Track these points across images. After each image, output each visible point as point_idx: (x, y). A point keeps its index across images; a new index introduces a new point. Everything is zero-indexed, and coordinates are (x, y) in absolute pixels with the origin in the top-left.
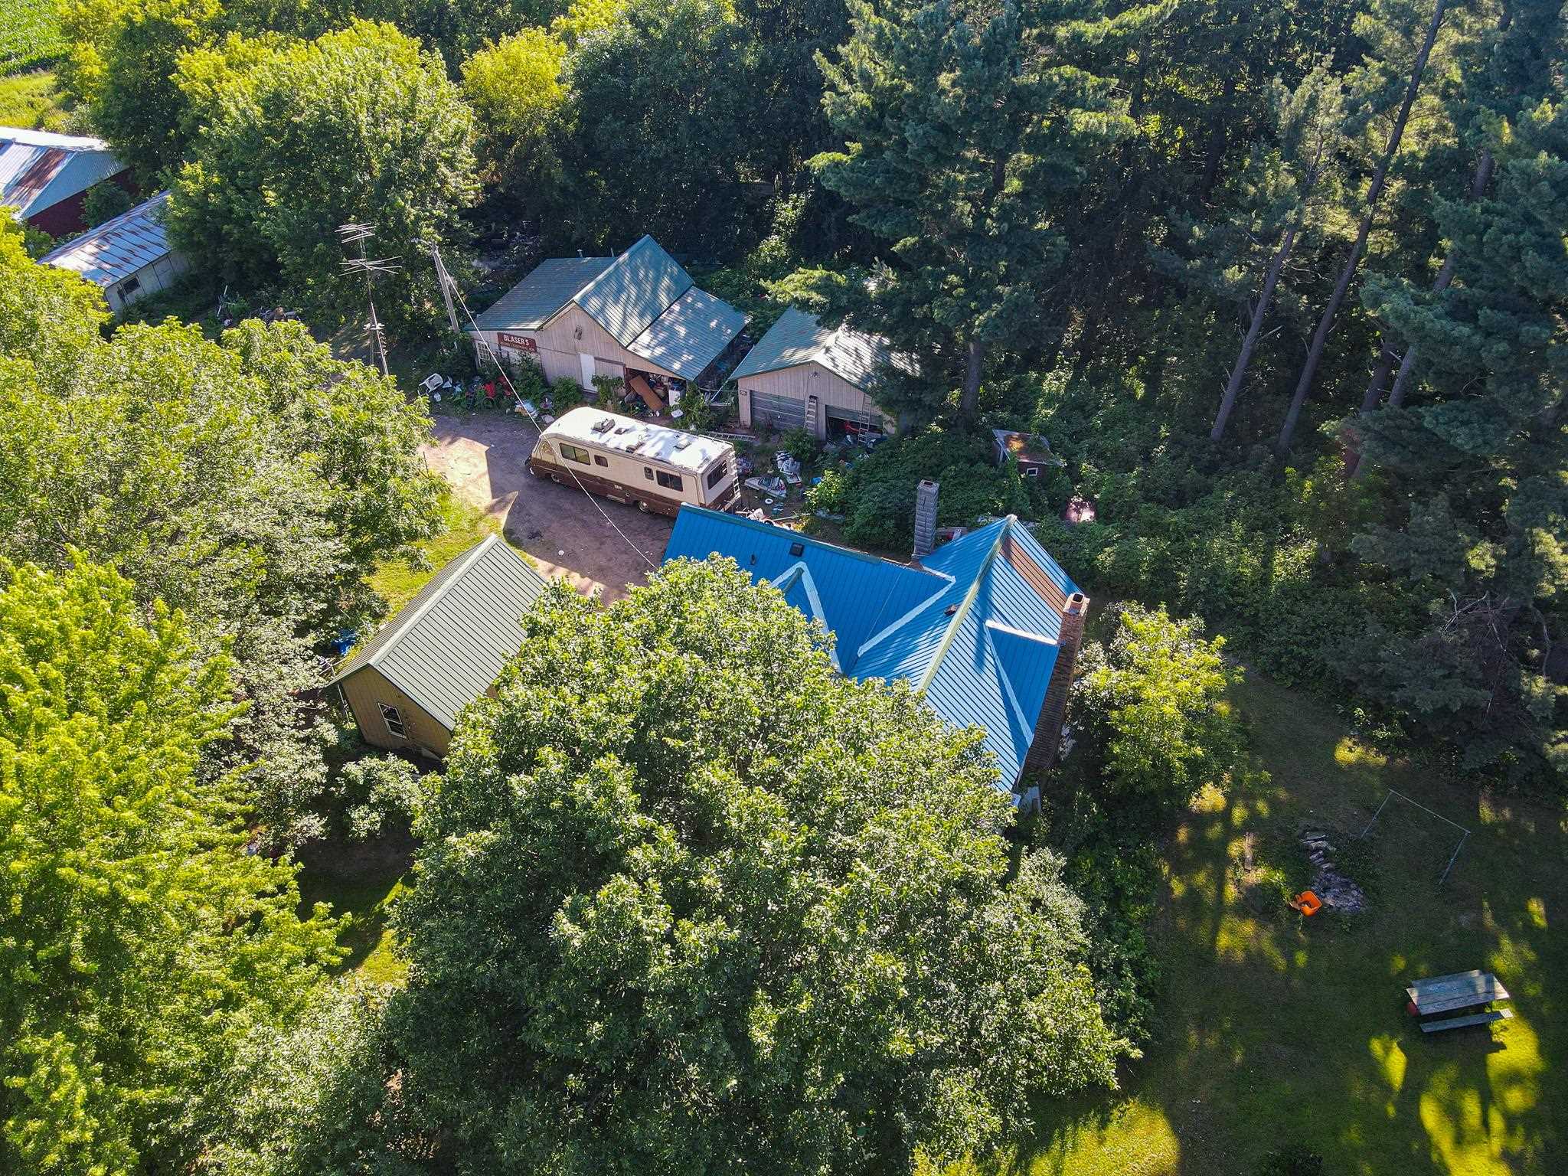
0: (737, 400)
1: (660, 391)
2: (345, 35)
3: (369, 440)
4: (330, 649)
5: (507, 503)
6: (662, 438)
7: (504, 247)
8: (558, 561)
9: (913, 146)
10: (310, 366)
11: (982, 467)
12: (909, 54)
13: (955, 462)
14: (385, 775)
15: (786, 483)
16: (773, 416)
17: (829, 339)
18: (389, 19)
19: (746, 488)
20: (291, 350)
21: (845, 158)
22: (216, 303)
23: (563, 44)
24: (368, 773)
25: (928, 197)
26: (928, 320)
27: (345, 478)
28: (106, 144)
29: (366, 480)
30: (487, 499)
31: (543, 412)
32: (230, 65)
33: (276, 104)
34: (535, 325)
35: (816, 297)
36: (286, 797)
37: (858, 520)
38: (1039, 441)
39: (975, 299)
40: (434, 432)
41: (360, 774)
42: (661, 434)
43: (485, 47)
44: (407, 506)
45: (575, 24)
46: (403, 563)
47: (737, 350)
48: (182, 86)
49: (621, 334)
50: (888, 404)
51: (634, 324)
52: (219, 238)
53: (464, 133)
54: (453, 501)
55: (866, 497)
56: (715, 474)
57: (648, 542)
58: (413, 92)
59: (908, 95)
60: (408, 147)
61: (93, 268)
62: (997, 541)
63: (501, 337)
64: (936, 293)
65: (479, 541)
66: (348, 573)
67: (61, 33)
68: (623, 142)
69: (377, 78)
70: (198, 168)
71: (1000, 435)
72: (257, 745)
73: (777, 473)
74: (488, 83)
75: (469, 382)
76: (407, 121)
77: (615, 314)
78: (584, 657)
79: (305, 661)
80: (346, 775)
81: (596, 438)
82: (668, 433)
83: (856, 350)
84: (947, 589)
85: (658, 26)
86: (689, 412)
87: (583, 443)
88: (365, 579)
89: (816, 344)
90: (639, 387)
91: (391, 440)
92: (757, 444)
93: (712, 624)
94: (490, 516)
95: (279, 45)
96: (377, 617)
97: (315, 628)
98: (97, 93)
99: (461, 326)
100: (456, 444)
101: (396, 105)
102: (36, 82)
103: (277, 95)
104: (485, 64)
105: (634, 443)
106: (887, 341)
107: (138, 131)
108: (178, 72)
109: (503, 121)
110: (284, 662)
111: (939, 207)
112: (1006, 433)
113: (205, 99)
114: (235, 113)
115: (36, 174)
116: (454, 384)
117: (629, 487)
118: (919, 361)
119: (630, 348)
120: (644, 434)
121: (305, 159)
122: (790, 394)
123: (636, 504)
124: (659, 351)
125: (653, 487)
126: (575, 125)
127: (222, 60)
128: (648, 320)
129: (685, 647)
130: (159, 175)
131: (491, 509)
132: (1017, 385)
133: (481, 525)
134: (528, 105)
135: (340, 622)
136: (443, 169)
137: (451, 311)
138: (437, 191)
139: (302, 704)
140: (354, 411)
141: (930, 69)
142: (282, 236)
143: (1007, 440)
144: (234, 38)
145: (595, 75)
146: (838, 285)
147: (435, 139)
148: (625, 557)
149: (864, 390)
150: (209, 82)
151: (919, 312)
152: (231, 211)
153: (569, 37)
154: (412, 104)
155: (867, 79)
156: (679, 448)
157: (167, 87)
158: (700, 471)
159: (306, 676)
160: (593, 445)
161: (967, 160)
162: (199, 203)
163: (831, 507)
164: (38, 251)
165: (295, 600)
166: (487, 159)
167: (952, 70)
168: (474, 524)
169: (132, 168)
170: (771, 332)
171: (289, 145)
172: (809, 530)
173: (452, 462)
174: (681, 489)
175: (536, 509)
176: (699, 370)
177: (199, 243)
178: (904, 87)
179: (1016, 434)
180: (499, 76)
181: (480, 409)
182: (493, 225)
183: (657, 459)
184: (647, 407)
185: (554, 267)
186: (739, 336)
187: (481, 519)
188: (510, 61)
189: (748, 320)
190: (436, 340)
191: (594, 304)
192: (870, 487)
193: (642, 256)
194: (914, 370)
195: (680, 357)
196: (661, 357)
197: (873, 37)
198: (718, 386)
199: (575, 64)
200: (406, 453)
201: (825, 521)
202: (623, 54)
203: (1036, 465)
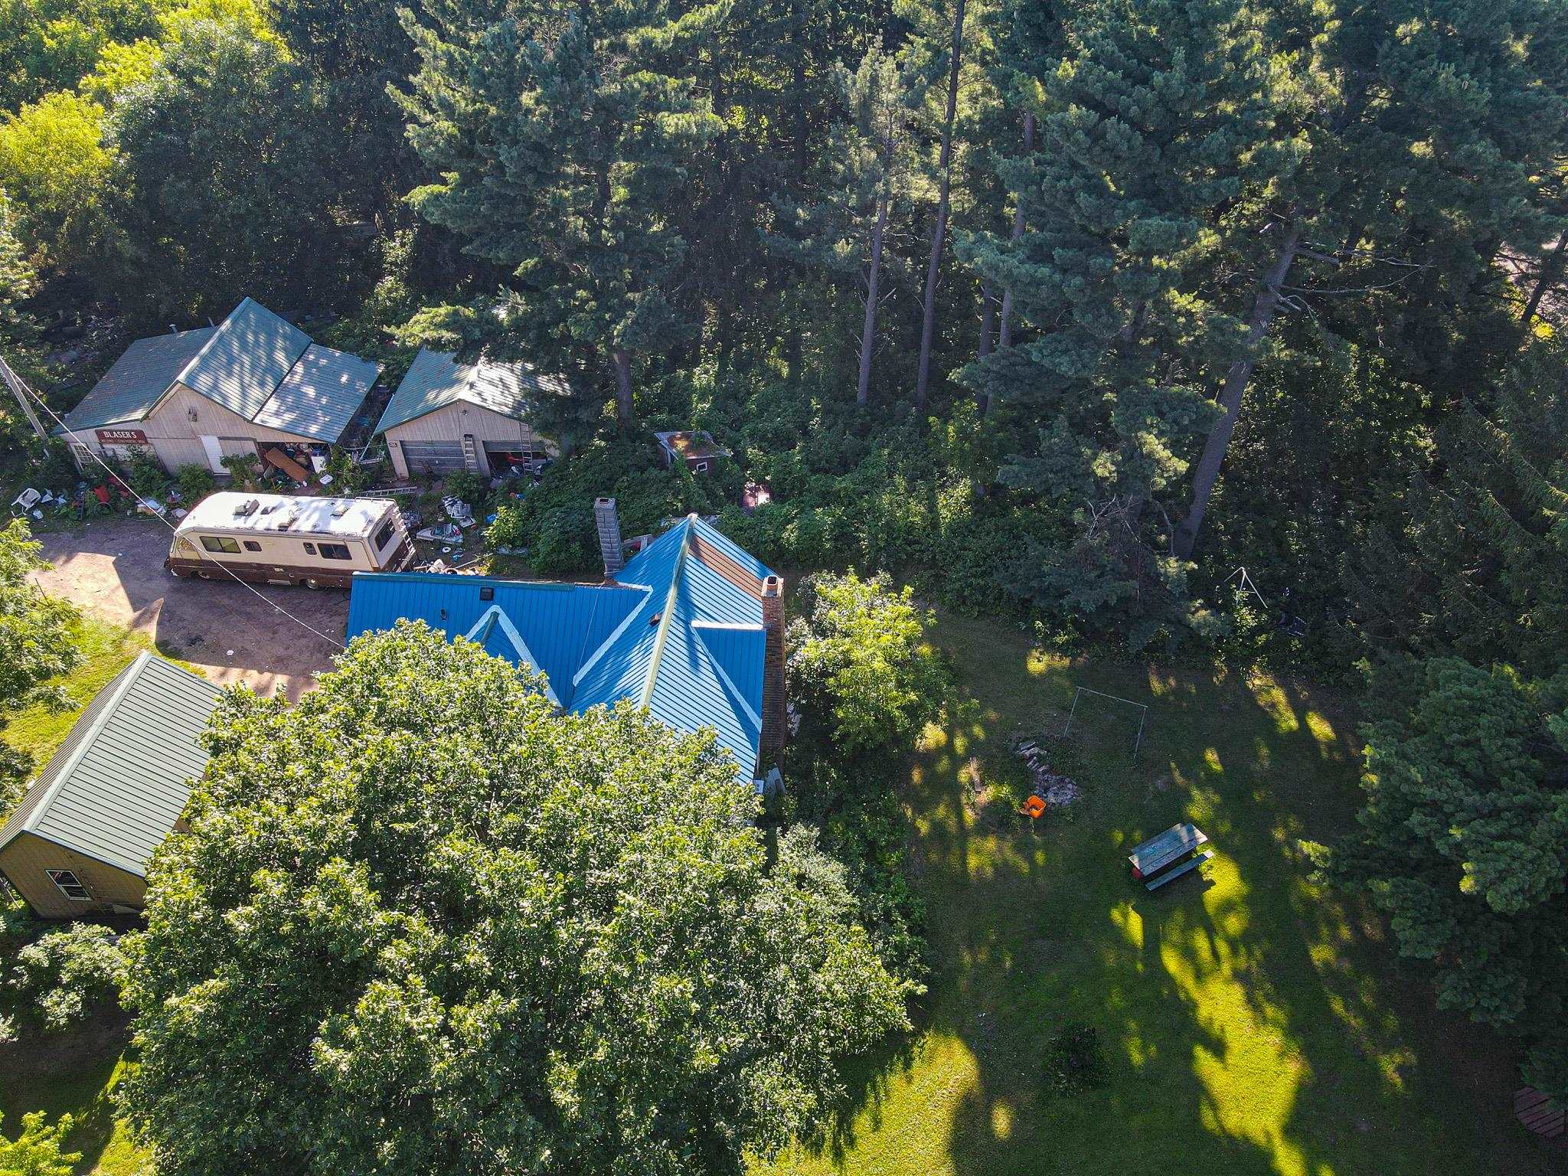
0: (388, 454)
1: (302, 459)
5: (153, 613)
6: (316, 509)
7: (80, 335)
8: (228, 663)
9: (511, 169)
11: (653, 472)
12: (485, 77)
13: (625, 473)
14: (74, 948)
15: (460, 528)
16: (430, 462)
17: (471, 374)
19: (420, 541)
21: (443, 189)
23: (98, 105)
24: (53, 951)
25: (538, 218)
26: (566, 338)
30: (126, 613)
31: (172, 507)
34: (139, 414)
35: (447, 335)
37: (542, 548)
38: (703, 436)
39: (609, 309)
40: (42, 555)
42: (314, 505)
43: (5, 120)
44: (29, 643)
45: (108, 81)
46: (41, 707)
47: (376, 402)
49: (243, 407)
50: (546, 428)
51: (256, 393)
54: (87, 625)
55: (545, 525)
56: (383, 534)
57: (326, 619)
59: (494, 119)
62: (684, 542)
63: (100, 434)
64: (569, 311)
65: (127, 663)
71: (663, 437)
73: (449, 519)
74: (16, 159)
75: (73, 491)
77: (231, 388)
78: (283, 761)
80: (25, 962)
81: (241, 523)
82: (322, 502)
83: (501, 380)
84: (646, 599)
85: (204, 74)
86: (339, 476)
87: (228, 531)
89: (458, 381)
90: (278, 460)
92: (420, 494)
93: (414, 694)
94: (136, 632)
96: (21, 775)
99: (48, 431)
100: (74, 561)
104: (7, 138)
105: (286, 520)
106: (530, 366)
109: (45, 197)
111: (552, 225)
112: (668, 434)
116: (55, 496)
117: (292, 567)
118: (567, 380)
119: (256, 421)
120: (294, 508)
122: (444, 437)
123: (303, 583)
124: (288, 417)
125: (319, 561)
126: (133, 191)
128: (270, 387)
129: (391, 726)
131: (136, 624)
132: (668, 385)
133: (127, 645)
134: (70, 176)
137: (31, 416)
141: (510, 90)
143: (671, 440)
145: (144, 133)
146: (468, 318)
148: (304, 641)
149: (519, 419)
151: (556, 332)
153: (103, 96)
155: (447, 106)
156: (337, 516)
158: (366, 535)
160: (239, 532)
161: (569, 175)
163: (512, 542)
166: (35, 242)
167: (533, 89)
168: (117, 644)
170: (409, 377)
172: (495, 571)
173: (74, 583)
174: (349, 558)
175: (189, 612)
176: (339, 430)
178: (487, 111)
179: (679, 434)
180: (28, 149)
181: (95, 517)
182: (61, 312)
183: (315, 532)
184: (291, 479)
185: (143, 350)
186: (374, 387)
187: (125, 637)
188: (38, 132)
189: (381, 369)
190: (20, 451)
191: (204, 381)
192: (547, 514)
193: (247, 320)
194: (564, 390)
195: (315, 420)
196: (293, 423)
197: (444, 63)
198: (365, 443)
199: (116, 125)
200: (14, 585)
201: (509, 558)
202: (171, 107)
203: (703, 460)
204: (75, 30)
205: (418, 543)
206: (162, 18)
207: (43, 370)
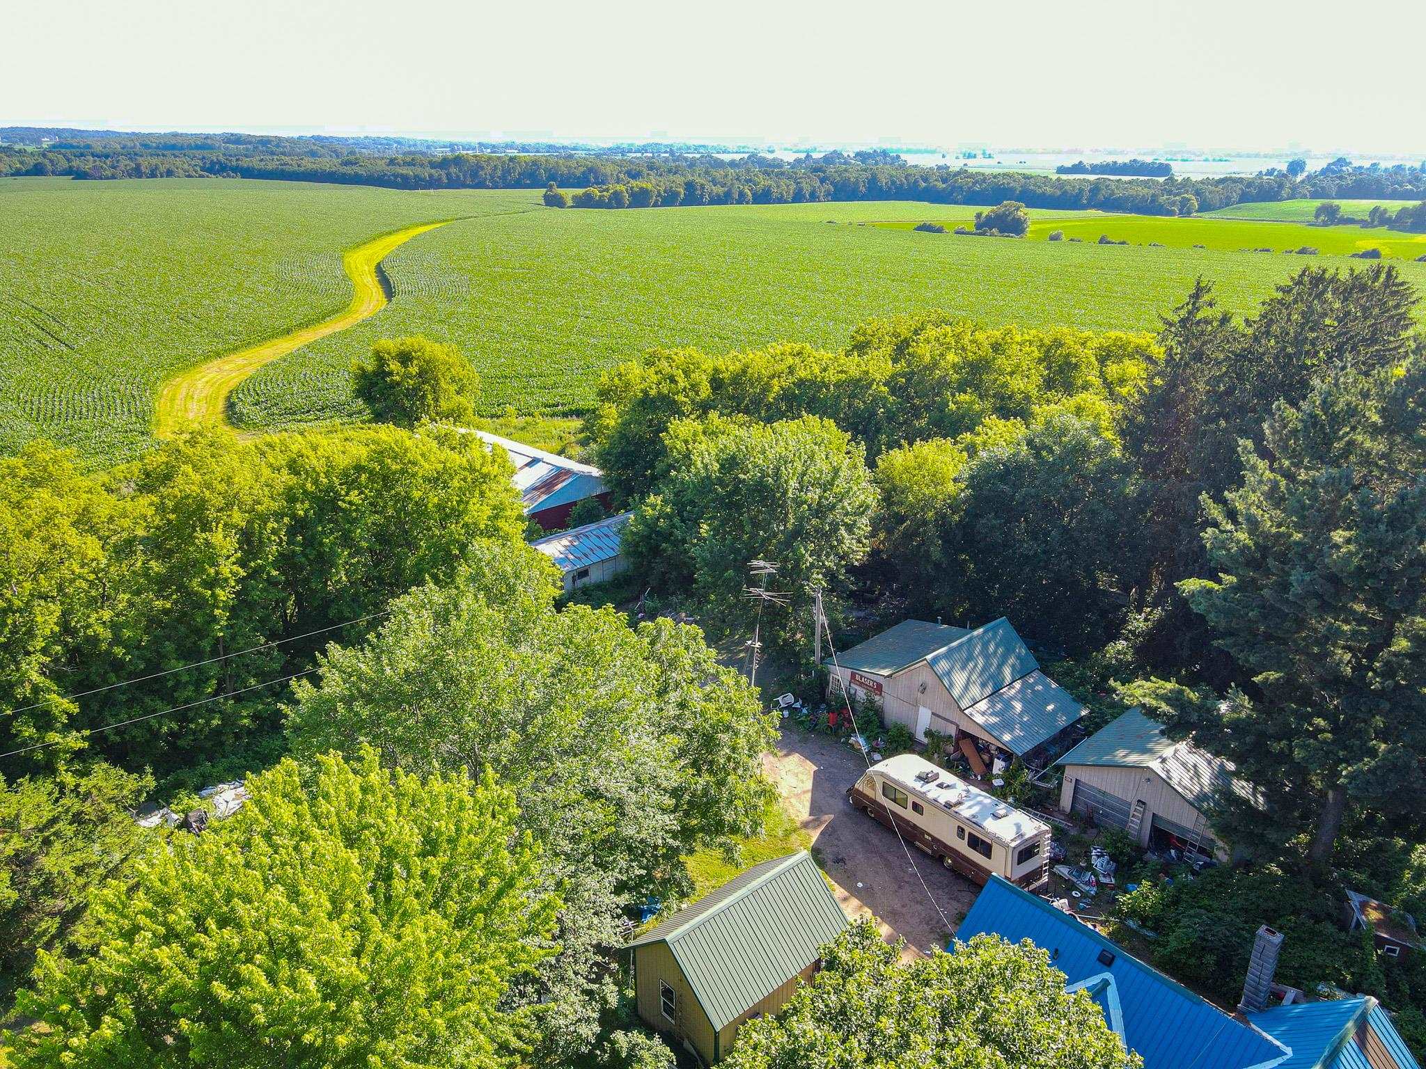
0: (1060, 785)
1: (986, 757)
2: (793, 425)
3: (724, 737)
4: (635, 913)
5: (821, 823)
6: (979, 803)
7: (874, 602)
8: (854, 892)
9: (1297, 589)
10: (697, 664)
11: (1329, 928)
12: (1303, 507)
13: (1296, 912)
14: (646, 1055)
15: (1098, 882)
16: (1095, 810)
17: (1168, 752)
18: (829, 417)
19: (1055, 874)
20: (687, 648)
21: (1216, 587)
22: (637, 599)
23: (965, 454)
24: (633, 1047)
25: (1304, 639)
26: (1285, 757)
27: (694, 764)
28: (601, 473)
29: (710, 772)
30: (804, 814)
31: (873, 749)
32: (704, 433)
33: (731, 464)
34: (886, 672)
35: (1165, 707)
36: (557, 1044)
37: (1174, 944)
38: (1403, 917)
39: (1345, 748)
40: (781, 744)
41: (625, 1045)
42: (979, 799)
43: (900, 447)
44: (738, 803)
45: (979, 440)
46: (718, 853)
47: (1069, 737)
48: (667, 442)
49: (961, 697)
50: (1225, 830)
51: (975, 691)
52: (655, 551)
53: (868, 507)
54: (775, 808)
55: (1185, 922)
56: (1027, 852)
57: (945, 898)
58: (836, 471)
59: (1297, 543)
60: (820, 511)
61: (562, 556)
62: (1350, 1024)
63: (853, 675)
64: (1298, 732)
65: (789, 852)
66: (671, 848)
67: (598, 395)
68: (999, 537)
69: (812, 458)
70: (659, 499)
71: (1355, 899)
72: (550, 984)
73: (1090, 867)
74: (895, 473)
75: (815, 707)
76: (825, 491)
77: (959, 678)
79: (613, 917)
80: (613, 1043)
81: (918, 786)
82: (987, 799)
83: (1195, 766)
84: (1280, 1060)
85: (1051, 451)
86: (1010, 784)
87: (905, 787)
88: (682, 858)
89: (1150, 751)
90: (968, 750)
91: (742, 742)
92: (1073, 832)
94: (803, 831)
95: (744, 424)
96: (683, 895)
97: (630, 890)
98: (607, 437)
99: (822, 659)
100: (791, 757)
101: (820, 478)
102: (569, 424)
103: (733, 458)
104: (898, 459)
105: (954, 801)
106: (1231, 766)
107: (626, 467)
108: (667, 432)
109: (901, 503)
110: (596, 914)
111: (1316, 650)
112: (1363, 898)
113: (679, 453)
114: (699, 465)
115: (546, 485)
116: (803, 706)
117: (939, 841)
118: (1263, 794)
119: (966, 712)
120: (964, 794)
121: (738, 506)
122: (1118, 793)
123: (940, 859)
124: (993, 720)
125: (962, 847)
126: (960, 517)
127: (700, 428)
128: (989, 690)
130: (630, 500)
131: (805, 825)
132: (1379, 848)
133: (794, 837)
134: (924, 495)
135: (652, 891)
136: (843, 531)
137: (817, 645)
138: (832, 547)
139: (599, 958)
140: (720, 709)
141: (1325, 523)
142: (704, 559)
143: (1363, 906)
144: (713, 415)
145: (987, 480)
146: (1190, 701)
147: (843, 508)
148: (919, 907)
149: (1199, 809)
150: (686, 442)
151: (1276, 747)
152: (671, 534)
153: (971, 450)
154: (833, 479)
155: (1253, 524)
156: (996, 817)
157: (656, 439)
158: (1013, 844)
159: (610, 933)
160: (913, 791)
161: (1355, 612)
162: (651, 525)
163: (1144, 920)
164: (531, 537)
165: (622, 860)
166: (880, 530)
167: (1349, 528)
168: (787, 833)
169: (613, 492)
170: (1106, 728)
171: (730, 495)
172: (1115, 937)
173: (783, 773)
174: (989, 856)
175: (846, 836)
176: (1027, 747)
177: (641, 553)
178: (1291, 535)
179: (1374, 903)
180: (906, 470)
181: (820, 733)
182: (868, 582)
183: (972, 821)
184: (969, 769)
185: (913, 627)
186: (1073, 725)
187: (795, 831)
188: (919, 460)
189: (1084, 713)
190: (798, 664)
191: (943, 665)
192: (1192, 912)
193: (995, 634)
194: (1256, 802)
195: (1011, 731)
196: (994, 726)
197: (1266, 488)
198: (1044, 767)
199: (971, 469)
200: (750, 756)
201: (1135, 933)
202: (1015, 468)
203: (1397, 944)
204: (972, 402)
205: (1052, 874)
206: (1036, 408)
207: (841, 616)
